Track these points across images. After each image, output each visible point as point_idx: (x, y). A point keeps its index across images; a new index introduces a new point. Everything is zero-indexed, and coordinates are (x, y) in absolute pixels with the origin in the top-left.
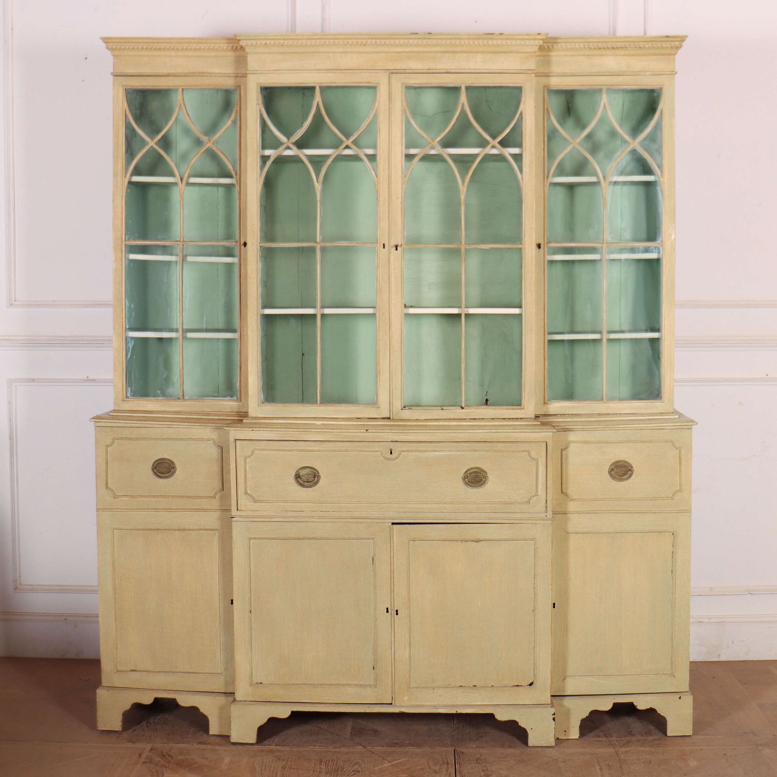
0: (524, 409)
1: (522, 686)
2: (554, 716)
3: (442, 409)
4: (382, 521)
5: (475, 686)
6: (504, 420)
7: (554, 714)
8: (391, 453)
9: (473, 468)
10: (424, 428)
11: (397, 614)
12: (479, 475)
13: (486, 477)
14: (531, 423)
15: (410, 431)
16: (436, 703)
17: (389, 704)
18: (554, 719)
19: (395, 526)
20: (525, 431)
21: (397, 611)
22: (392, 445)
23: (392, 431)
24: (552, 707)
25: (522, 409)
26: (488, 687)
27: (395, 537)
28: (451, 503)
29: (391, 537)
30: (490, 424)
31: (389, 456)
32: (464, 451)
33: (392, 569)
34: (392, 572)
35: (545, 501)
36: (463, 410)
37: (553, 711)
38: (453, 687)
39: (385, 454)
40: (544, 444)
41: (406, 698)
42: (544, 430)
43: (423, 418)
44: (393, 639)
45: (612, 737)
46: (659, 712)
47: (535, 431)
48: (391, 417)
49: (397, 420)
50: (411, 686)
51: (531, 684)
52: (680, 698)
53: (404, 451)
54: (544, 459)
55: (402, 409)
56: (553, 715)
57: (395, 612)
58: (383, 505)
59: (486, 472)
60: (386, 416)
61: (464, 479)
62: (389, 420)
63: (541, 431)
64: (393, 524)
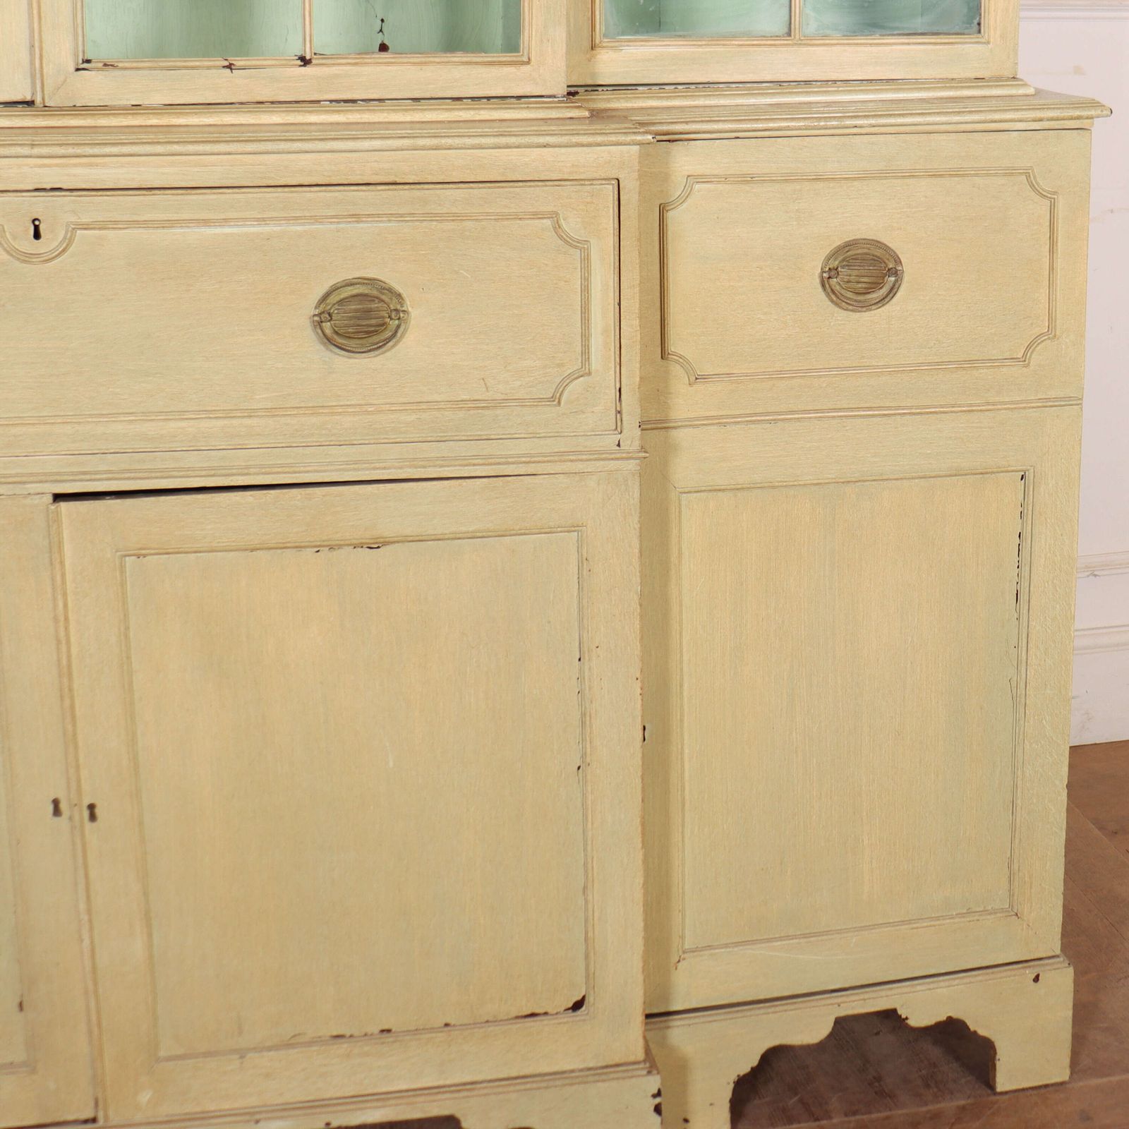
0: (528, 62)
1: (546, 1014)
2: (658, 1100)
3: (230, 67)
4: (18, 489)
5: (389, 1031)
6: (457, 105)
7: (659, 1094)
8: (37, 235)
9: (350, 284)
10: (161, 138)
11: (93, 817)
12: (374, 306)
13: (399, 314)
14: (554, 114)
15: (108, 150)
16: (253, 1101)
17: (86, 1122)
18: (658, 1109)
19: (64, 506)
20: (542, 140)
21: (91, 807)
22: (39, 206)
23: (36, 151)
24: (649, 1073)
25: (523, 63)
26: (432, 1030)
27: (67, 547)
28: (272, 412)
29: (55, 546)
30: (408, 117)
31: (29, 244)
32: (316, 219)
33: (64, 662)
34: (65, 672)
35: (613, 393)
36: (308, 70)
37: (654, 1083)
38: (311, 1043)
39: (15, 238)
40: (610, 190)
41: (145, 1097)
42: (613, 138)
43: (158, 99)
44: (82, 906)
45: (830, 1118)
46: (972, 1028)
47: (575, 139)
48: (38, 100)
49: (61, 109)
50: (162, 1053)
51: (578, 1005)
52: (1036, 979)
53: (86, 227)
54: (611, 241)
55: (78, 70)
56: (654, 1096)
57: (86, 813)
58: (14, 431)
59: (399, 296)
60: (18, 98)
61: (319, 321)
62: (28, 111)
63: (599, 139)
64: (58, 497)
